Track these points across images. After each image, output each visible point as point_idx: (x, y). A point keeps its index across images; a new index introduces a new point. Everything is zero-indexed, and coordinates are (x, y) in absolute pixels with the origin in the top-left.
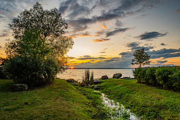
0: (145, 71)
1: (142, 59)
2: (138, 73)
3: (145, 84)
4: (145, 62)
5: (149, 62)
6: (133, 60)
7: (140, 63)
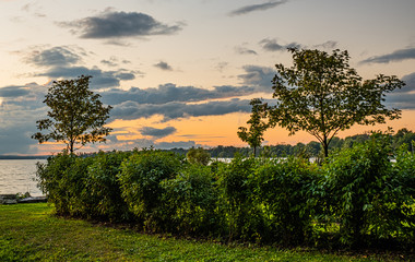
0: (83, 169)
1: (80, 119)
2: (60, 177)
3: (84, 218)
4: (89, 131)
5: (106, 131)
6: (43, 124)
7: (70, 134)
